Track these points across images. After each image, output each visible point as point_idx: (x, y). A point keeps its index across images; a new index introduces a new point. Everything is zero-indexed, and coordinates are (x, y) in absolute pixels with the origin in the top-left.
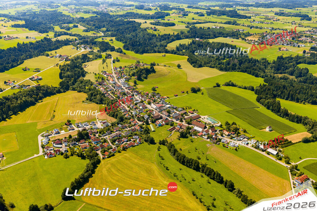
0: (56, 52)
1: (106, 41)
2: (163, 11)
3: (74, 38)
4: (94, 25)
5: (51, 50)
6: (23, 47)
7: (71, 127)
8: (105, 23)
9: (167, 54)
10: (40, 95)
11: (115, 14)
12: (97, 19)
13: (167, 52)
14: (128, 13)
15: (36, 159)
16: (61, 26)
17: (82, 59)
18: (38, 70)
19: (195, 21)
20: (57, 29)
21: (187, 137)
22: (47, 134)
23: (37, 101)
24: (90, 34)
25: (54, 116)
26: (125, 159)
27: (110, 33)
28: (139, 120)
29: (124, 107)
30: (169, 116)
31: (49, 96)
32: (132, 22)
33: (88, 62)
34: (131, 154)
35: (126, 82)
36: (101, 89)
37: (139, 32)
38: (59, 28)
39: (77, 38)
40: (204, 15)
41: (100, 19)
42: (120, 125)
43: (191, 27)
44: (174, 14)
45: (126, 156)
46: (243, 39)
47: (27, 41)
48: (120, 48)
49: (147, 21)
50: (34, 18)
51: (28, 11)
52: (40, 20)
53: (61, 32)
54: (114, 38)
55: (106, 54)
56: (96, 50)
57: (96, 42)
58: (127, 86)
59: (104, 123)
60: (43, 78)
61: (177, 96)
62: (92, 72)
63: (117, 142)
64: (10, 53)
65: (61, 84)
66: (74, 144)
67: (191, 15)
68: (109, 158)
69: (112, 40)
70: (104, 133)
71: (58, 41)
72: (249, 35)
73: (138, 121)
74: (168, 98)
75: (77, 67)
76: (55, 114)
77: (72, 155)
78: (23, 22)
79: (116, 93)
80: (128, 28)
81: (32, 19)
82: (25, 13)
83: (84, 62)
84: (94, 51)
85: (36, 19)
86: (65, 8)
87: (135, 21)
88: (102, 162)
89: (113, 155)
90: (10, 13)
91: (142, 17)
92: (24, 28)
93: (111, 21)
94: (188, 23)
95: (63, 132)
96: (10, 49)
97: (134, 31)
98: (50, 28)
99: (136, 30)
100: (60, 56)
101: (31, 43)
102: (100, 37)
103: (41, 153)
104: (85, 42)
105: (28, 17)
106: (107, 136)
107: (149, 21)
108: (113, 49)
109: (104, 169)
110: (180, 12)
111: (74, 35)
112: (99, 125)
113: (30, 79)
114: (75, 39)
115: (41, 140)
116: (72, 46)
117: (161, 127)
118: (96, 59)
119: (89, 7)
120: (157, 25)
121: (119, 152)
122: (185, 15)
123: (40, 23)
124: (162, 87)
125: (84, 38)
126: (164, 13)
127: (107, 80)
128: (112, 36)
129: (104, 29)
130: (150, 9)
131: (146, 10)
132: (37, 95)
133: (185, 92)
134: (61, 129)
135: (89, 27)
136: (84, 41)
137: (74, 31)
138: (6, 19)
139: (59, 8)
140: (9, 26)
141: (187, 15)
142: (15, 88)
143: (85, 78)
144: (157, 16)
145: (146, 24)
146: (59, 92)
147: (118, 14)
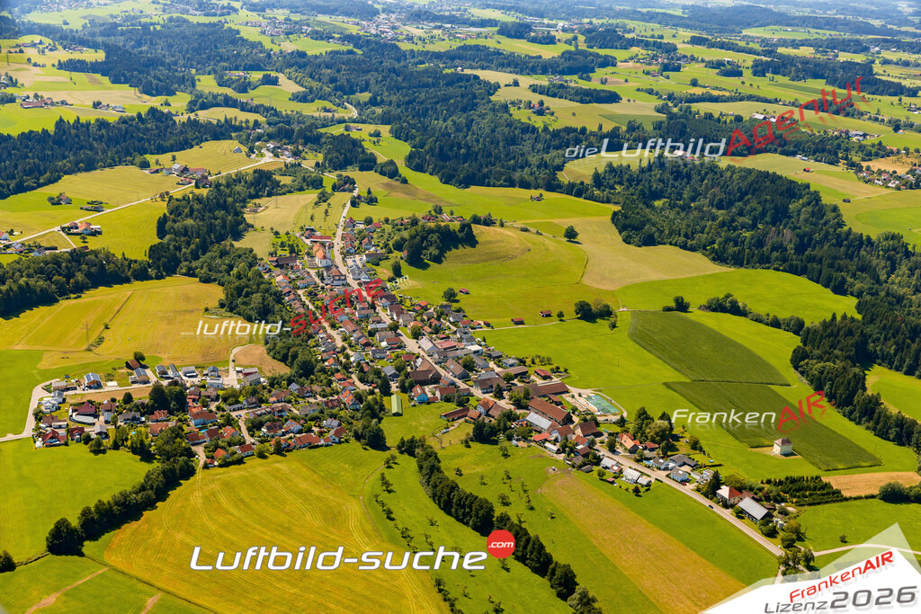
0: (174, 158)
1: (354, 135)
2: (596, 50)
3: (252, 117)
4: (333, 80)
5: (161, 150)
6: (73, 132)
7: (139, 374)
8: (372, 77)
9: (548, 195)
10: (80, 277)
11: (418, 47)
12: (347, 63)
13: (553, 186)
14: (464, 48)
15: (9, 445)
16: (221, 77)
17: (252, 184)
18: (96, 207)
19: (698, 91)
20: (207, 84)
21: (496, 443)
22: (63, 384)
23: (64, 292)
24: (312, 110)
25: (101, 340)
26: (273, 475)
27: (379, 111)
28: (362, 380)
29: (330, 337)
30: (465, 377)
31: (108, 284)
32: (468, 78)
33: (270, 195)
34: (296, 465)
35: (369, 265)
36: (279, 279)
37: (482, 116)
38: (214, 83)
39: (261, 119)
40: (739, 74)
41: (358, 63)
42: (294, 387)
43: (675, 110)
44: (631, 64)
45: (278, 470)
46: (852, 165)
47: (90, 117)
48: (392, 163)
49: (522, 79)
50: (139, 44)
51: (127, 19)
52: (160, 51)
53: (215, 97)
54: (385, 130)
55: (339, 176)
56: (310, 161)
57: (321, 136)
58: (364, 278)
59: (246, 375)
60: (104, 230)
61: (521, 323)
62: (267, 228)
63: (264, 430)
64: (27, 147)
65: (154, 251)
66: (134, 419)
67: (690, 71)
68: (224, 469)
69: (377, 134)
70: (238, 402)
71: (194, 124)
72: (881, 151)
73: (358, 383)
74: (488, 325)
75: (224, 207)
76: (106, 334)
77: (116, 447)
78: (100, 56)
79: (321, 295)
80: (446, 99)
81: (133, 47)
82: (115, 25)
83: (257, 196)
84: (305, 164)
85: (144, 48)
86: (254, 17)
87: (476, 77)
88: (200, 474)
89: (240, 461)
90: (66, 23)
91: (509, 65)
92: (98, 76)
93: (393, 70)
94: (671, 97)
95: (111, 386)
96: (28, 137)
97: (464, 110)
98: (182, 81)
99: (474, 106)
100: (185, 170)
101: (102, 124)
102: (341, 121)
103: (28, 431)
104: (286, 132)
105: (119, 41)
106: (242, 413)
107: (526, 81)
108: (368, 163)
109: (198, 494)
110: (654, 57)
111: (255, 110)
112: (232, 380)
113: (63, 229)
114: (256, 122)
115: (40, 397)
116: (236, 142)
117: (424, 406)
118: (301, 189)
119: (338, 21)
120: (554, 95)
121: (262, 456)
122: (671, 67)
123: (153, 63)
124: (484, 293)
125: (288, 120)
126: (597, 55)
127: (308, 254)
128: (385, 120)
129: (365, 96)
130: (550, 40)
131: (534, 40)
132: (69, 276)
133: (554, 314)
134: (110, 377)
135: (315, 84)
136: (280, 130)
137: (260, 95)
138: (47, 41)
139: (233, 16)
140: (49, 66)
141: (678, 69)
142: (9, 251)
143: (237, 244)
144: (567, 64)
145: (513, 89)
146: (142, 275)
147: (430, 48)
